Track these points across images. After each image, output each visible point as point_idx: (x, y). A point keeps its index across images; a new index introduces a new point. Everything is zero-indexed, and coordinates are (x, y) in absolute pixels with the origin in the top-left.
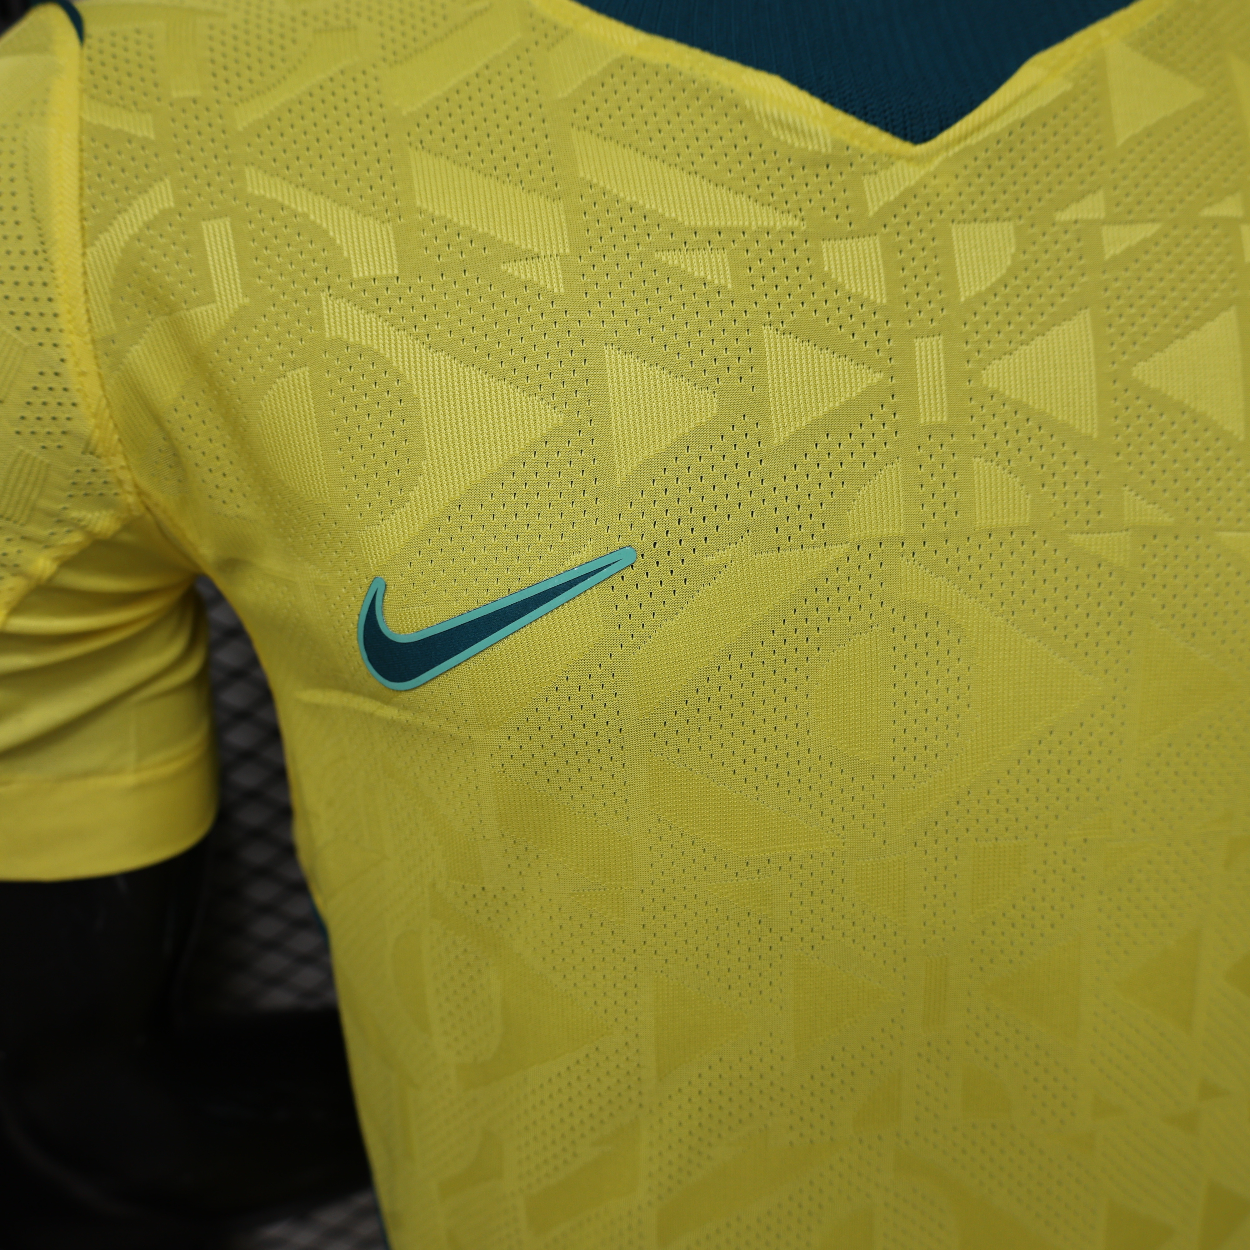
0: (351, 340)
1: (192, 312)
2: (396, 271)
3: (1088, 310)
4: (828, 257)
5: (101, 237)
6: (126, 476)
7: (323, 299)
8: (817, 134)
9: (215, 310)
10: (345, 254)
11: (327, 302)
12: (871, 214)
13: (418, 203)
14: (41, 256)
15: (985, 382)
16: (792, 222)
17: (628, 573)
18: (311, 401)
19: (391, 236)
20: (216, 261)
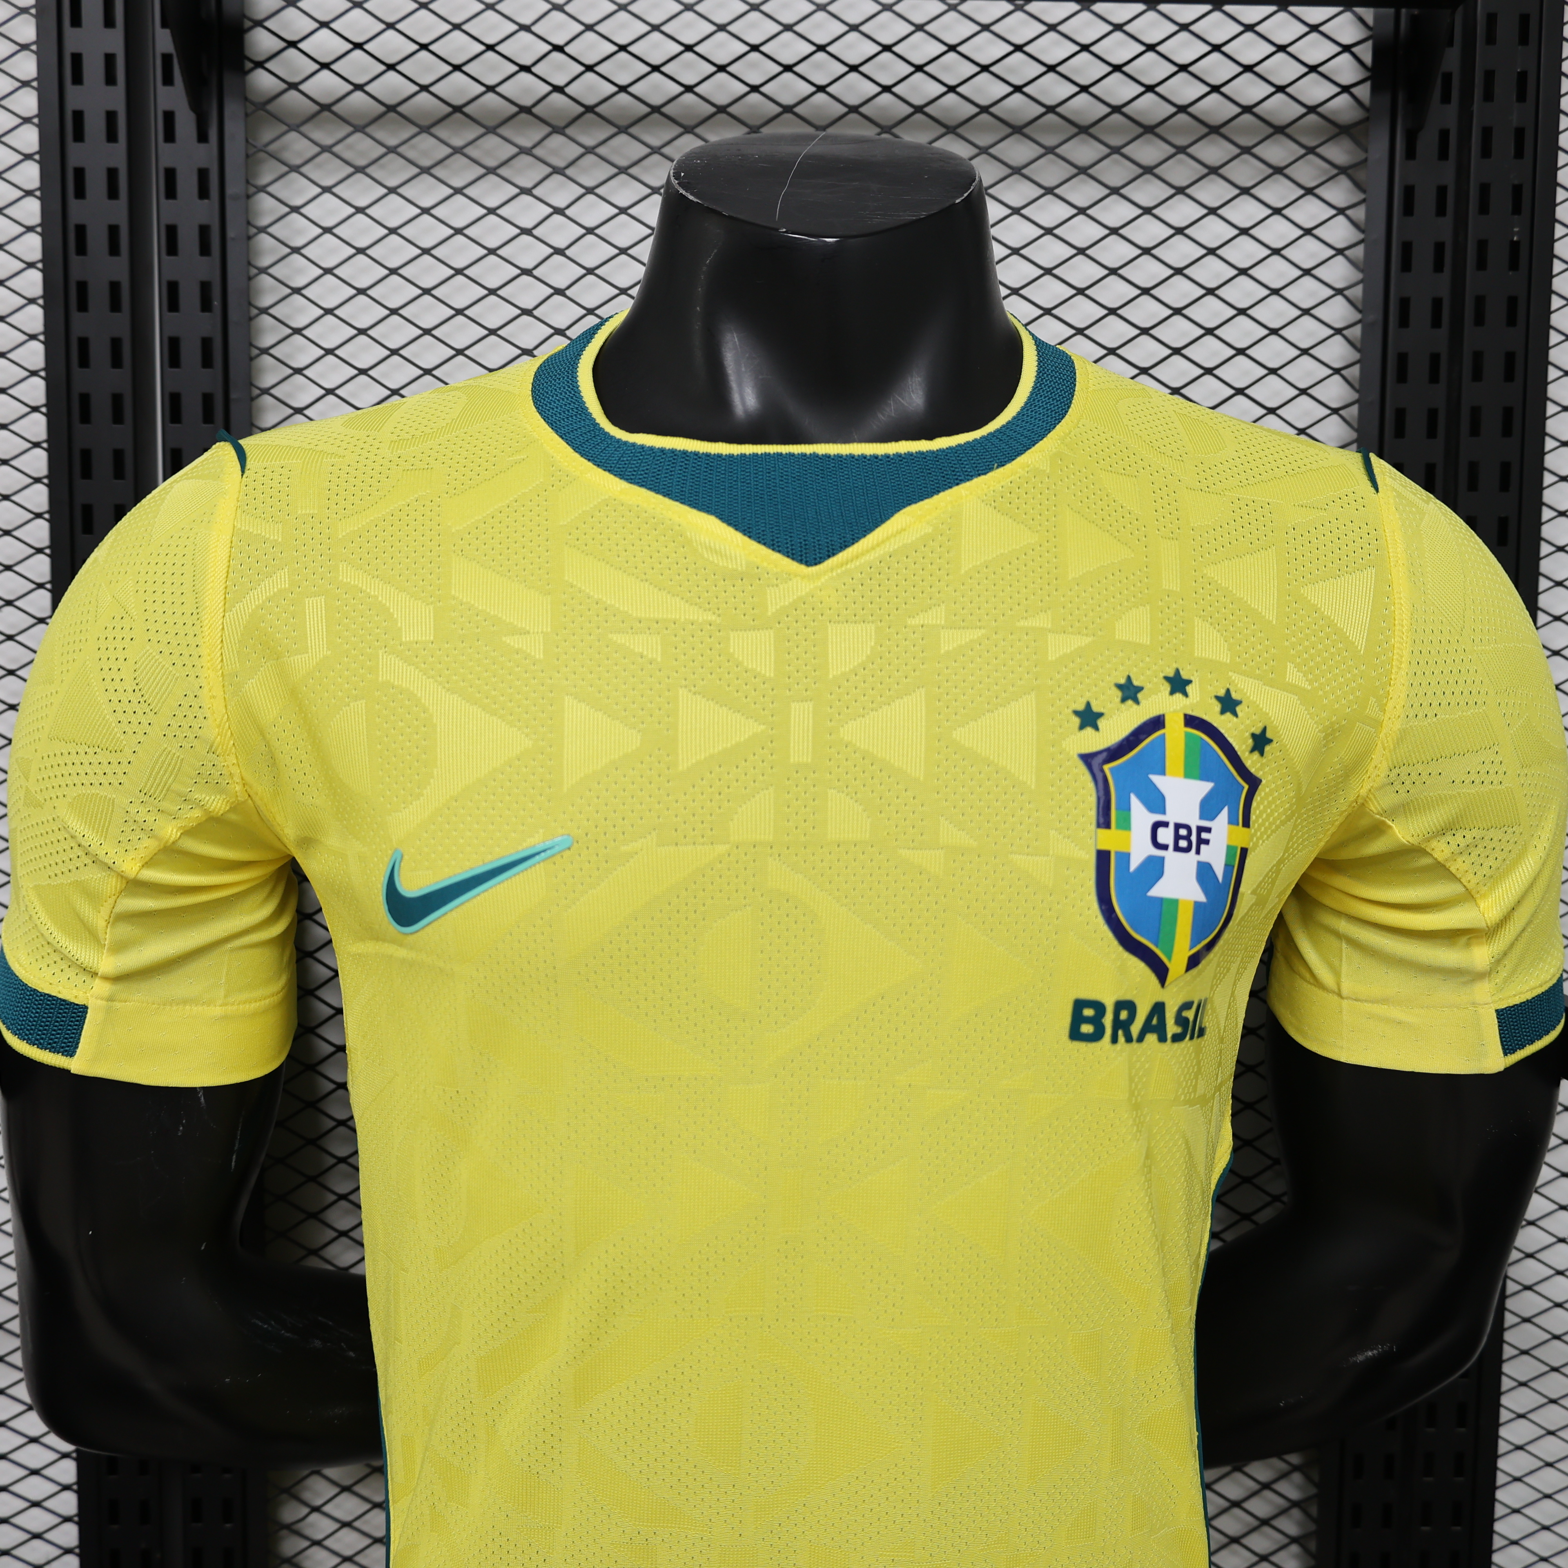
0: (396, 683)
1: (292, 658)
2: (432, 638)
3: (924, 689)
4: (734, 642)
5: (237, 606)
6: (235, 771)
7: (381, 654)
8: (736, 556)
9: (307, 658)
10: (399, 624)
11: (383, 656)
12: (770, 614)
13: (453, 592)
14: (195, 616)
15: (842, 736)
16: (711, 617)
17: (567, 854)
18: (364, 723)
19: (432, 614)
20: (312, 625)
